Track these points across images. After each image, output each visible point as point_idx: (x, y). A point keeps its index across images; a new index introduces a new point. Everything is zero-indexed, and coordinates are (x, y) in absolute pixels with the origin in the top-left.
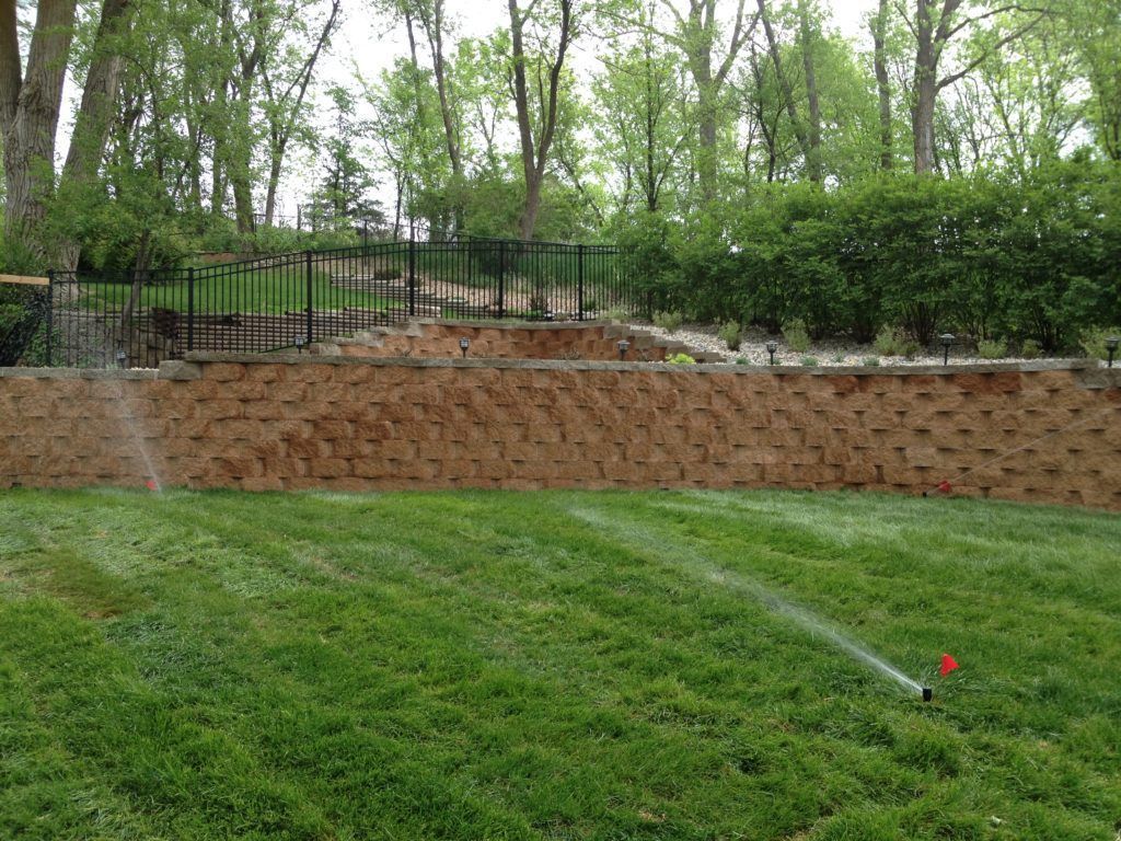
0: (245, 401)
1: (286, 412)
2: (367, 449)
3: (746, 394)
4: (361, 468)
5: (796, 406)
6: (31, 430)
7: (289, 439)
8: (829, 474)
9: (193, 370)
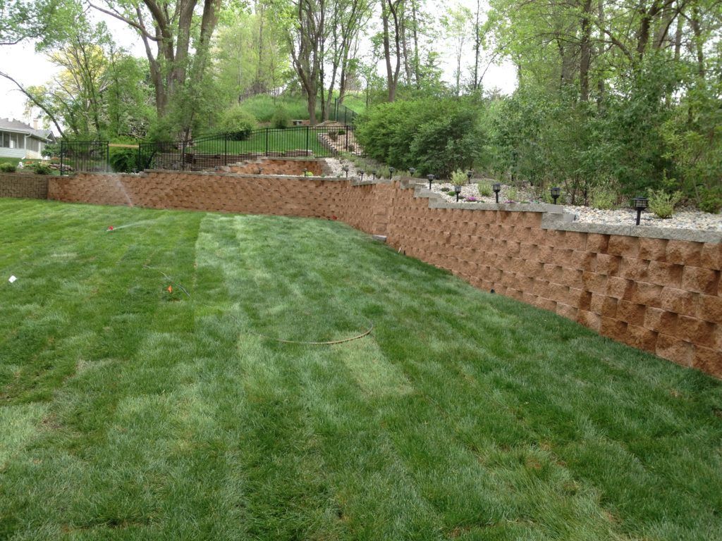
0: (157, 184)
1: (167, 187)
2: (186, 199)
3: (289, 186)
4: (184, 204)
5: (305, 191)
6: (111, 190)
7: (167, 195)
8: (312, 213)
9: (146, 175)
